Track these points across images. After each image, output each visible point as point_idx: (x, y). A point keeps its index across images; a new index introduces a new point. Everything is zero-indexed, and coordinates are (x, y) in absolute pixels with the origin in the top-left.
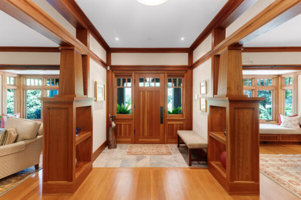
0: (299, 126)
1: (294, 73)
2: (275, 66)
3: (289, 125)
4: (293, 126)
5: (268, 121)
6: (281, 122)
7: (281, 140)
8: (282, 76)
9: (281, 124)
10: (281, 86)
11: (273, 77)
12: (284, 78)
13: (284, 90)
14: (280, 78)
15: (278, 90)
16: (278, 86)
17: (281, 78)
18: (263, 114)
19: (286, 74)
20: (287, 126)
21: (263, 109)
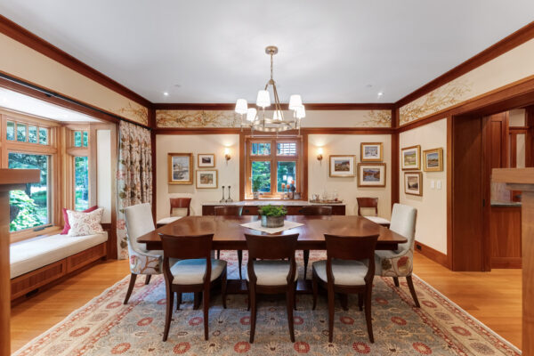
0: (100, 227)
1: (92, 124)
2: (56, 94)
3: (86, 228)
4: (92, 231)
5: (39, 231)
6: (69, 228)
7: (71, 270)
8: (69, 126)
9: (70, 232)
10: (67, 148)
11: (50, 124)
12: (72, 131)
13: (73, 156)
14: (64, 129)
15: (61, 156)
16: (61, 147)
17: (68, 130)
18: (25, 211)
19: (77, 124)
20: (82, 232)
21: (25, 198)
